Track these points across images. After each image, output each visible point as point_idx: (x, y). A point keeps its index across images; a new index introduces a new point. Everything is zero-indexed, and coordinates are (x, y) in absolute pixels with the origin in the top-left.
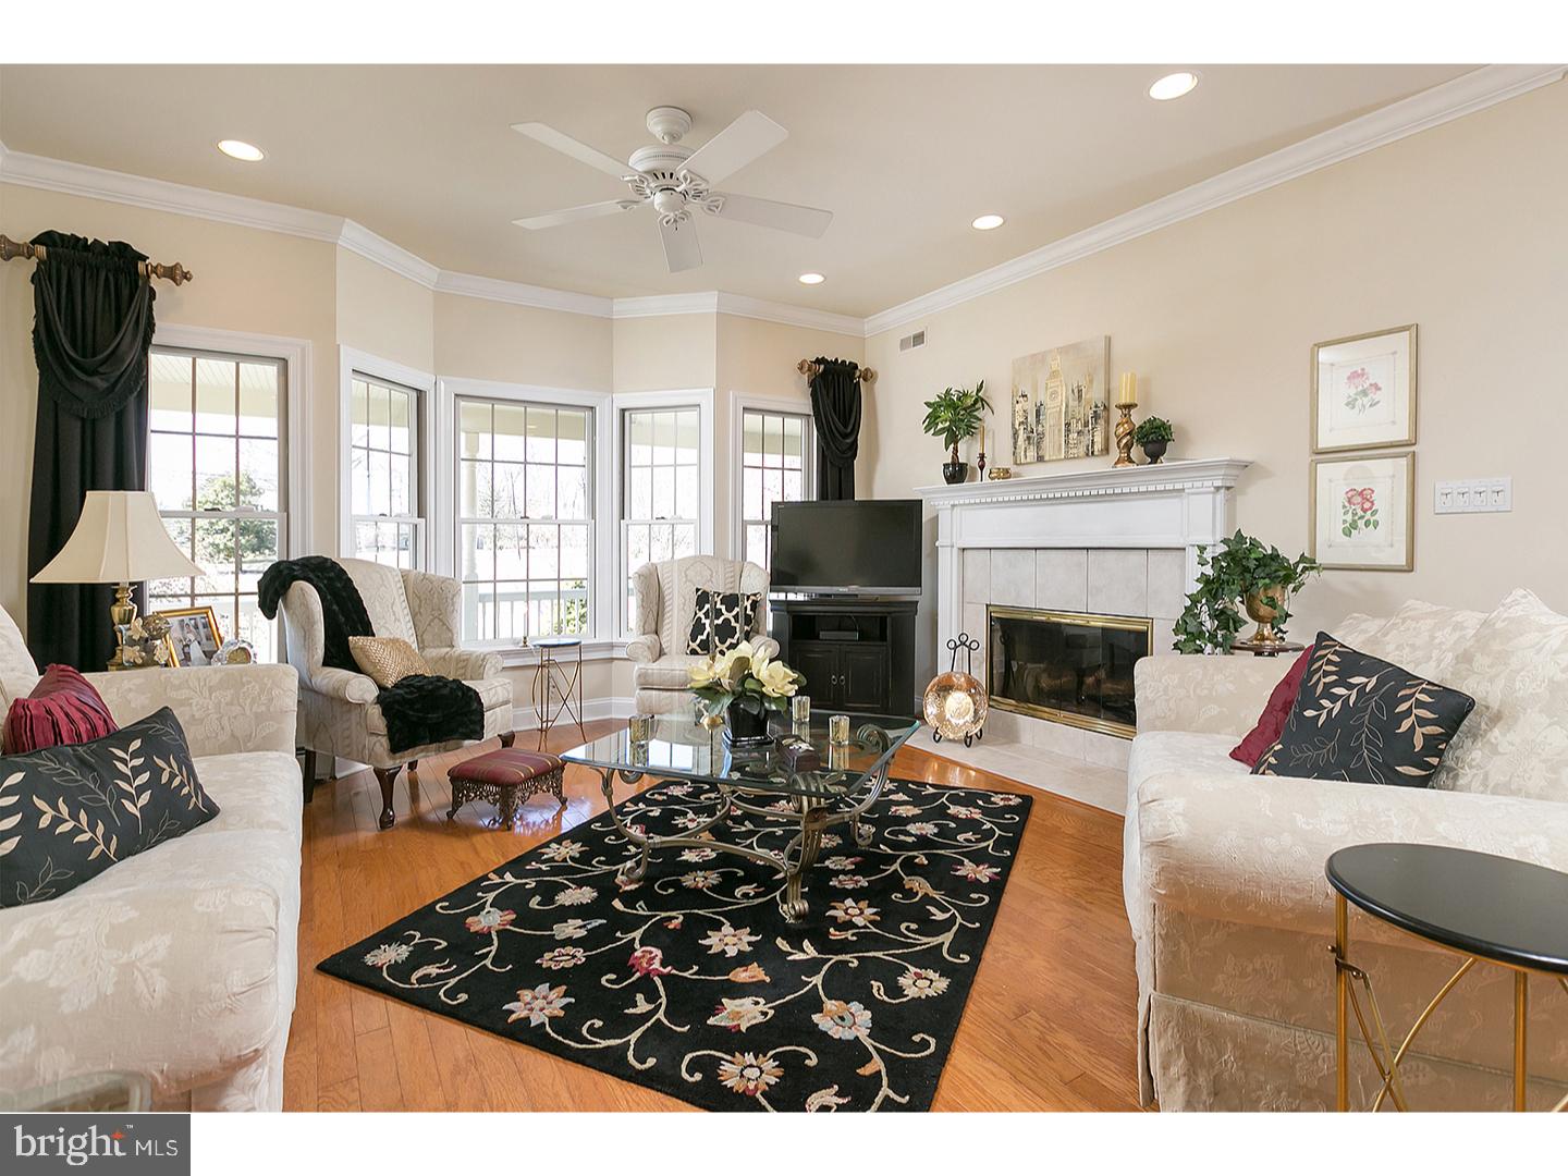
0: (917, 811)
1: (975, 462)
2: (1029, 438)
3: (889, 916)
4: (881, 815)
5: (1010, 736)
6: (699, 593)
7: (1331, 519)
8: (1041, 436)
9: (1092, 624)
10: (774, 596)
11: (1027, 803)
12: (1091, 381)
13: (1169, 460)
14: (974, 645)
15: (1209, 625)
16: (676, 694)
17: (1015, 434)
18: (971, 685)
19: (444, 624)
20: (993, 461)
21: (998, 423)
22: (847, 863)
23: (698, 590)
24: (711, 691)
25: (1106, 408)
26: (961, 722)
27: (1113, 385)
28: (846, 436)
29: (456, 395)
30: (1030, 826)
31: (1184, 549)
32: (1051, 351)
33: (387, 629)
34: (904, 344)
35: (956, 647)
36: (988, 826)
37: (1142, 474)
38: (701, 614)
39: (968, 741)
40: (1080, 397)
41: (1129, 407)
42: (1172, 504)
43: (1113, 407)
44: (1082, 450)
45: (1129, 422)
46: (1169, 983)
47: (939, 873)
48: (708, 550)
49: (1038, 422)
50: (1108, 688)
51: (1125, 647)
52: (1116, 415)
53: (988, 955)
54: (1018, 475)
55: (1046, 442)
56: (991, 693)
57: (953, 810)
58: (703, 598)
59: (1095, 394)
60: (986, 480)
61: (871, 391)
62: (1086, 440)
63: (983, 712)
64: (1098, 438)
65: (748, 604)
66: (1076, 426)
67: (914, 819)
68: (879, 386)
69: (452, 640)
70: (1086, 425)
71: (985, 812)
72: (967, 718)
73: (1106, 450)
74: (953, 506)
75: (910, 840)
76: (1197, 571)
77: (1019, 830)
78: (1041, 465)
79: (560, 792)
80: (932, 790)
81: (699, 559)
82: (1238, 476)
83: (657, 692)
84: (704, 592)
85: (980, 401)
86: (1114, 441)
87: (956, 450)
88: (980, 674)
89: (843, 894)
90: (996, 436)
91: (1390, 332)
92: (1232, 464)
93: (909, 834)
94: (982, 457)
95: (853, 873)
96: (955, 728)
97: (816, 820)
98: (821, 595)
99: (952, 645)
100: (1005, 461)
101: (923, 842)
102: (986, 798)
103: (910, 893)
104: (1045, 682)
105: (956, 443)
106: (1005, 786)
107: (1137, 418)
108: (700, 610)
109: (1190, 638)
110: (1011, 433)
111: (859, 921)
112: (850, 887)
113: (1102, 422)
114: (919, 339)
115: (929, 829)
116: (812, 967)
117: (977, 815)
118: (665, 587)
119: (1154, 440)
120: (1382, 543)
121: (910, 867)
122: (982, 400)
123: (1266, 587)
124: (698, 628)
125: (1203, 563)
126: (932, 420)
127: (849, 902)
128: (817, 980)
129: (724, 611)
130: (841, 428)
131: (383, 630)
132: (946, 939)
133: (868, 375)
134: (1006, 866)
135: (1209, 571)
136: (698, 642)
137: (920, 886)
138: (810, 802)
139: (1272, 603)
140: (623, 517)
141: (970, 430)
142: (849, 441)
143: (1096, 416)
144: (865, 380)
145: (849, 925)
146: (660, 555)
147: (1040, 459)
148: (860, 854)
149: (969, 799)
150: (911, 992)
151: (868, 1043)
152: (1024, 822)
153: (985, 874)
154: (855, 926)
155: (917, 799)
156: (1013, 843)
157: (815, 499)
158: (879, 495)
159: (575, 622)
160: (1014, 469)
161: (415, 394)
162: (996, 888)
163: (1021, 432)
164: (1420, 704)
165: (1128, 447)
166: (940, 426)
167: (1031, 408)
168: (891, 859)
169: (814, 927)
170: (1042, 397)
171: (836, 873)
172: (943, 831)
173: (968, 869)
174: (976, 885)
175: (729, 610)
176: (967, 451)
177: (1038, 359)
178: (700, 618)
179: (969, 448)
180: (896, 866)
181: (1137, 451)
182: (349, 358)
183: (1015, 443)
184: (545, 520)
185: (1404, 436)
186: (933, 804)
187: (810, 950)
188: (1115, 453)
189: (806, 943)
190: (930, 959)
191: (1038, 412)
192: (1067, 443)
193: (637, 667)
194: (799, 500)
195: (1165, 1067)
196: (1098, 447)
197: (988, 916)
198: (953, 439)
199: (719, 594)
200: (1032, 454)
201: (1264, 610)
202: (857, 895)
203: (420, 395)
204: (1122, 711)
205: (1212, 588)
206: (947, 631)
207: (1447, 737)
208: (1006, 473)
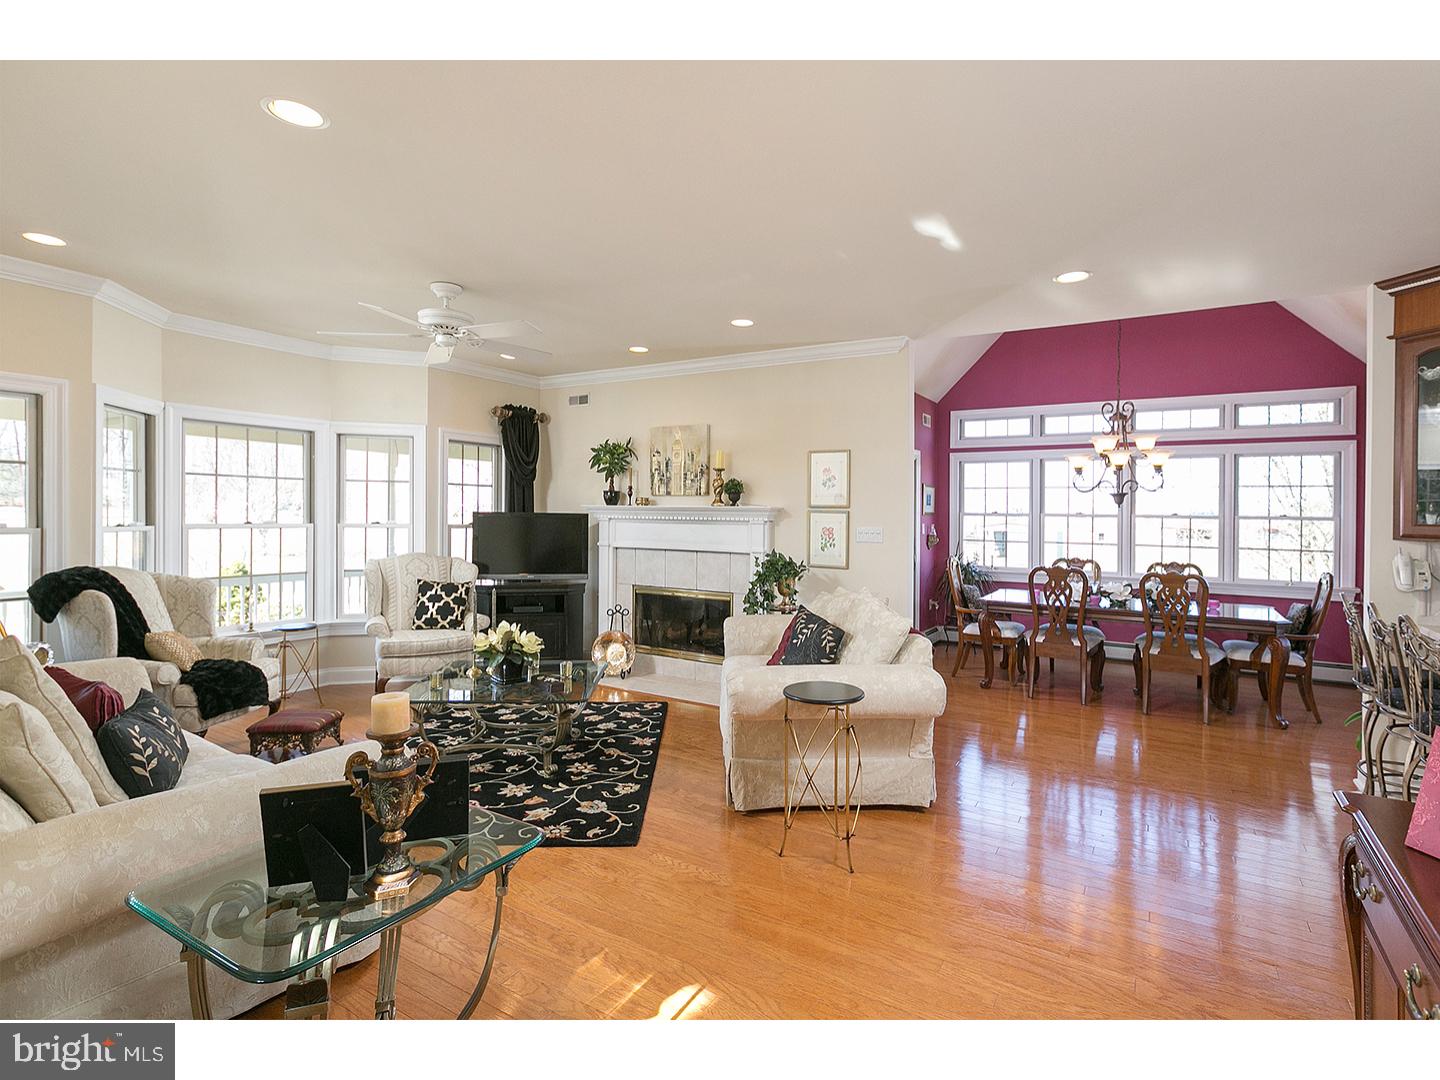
0: (601, 718)
1: (627, 491)
2: (661, 479)
3: (602, 767)
4: (581, 723)
5: (649, 670)
6: (421, 583)
7: (816, 543)
8: (669, 479)
9: (700, 597)
10: (478, 583)
11: (665, 706)
12: (699, 450)
13: (743, 504)
14: (625, 612)
15: (761, 599)
16: (413, 659)
17: (653, 476)
18: (624, 640)
19: (202, 617)
20: (637, 492)
21: (641, 465)
22: (569, 748)
23: (419, 581)
24: (488, 653)
25: (708, 468)
26: (618, 663)
27: (712, 453)
28: (527, 464)
29: (184, 419)
30: (668, 718)
31: (749, 554)
32: (675, 427)
33: (157, 625)
34: (572, 400)
35: (613, 613)
36: (645, 720)
37: (727, 511)
38: (424, 599)
39: (623, 675)
40: (693, 459)
41: (720, 470)
42: (743, 528)
43: (711, 469)
44: (694, 492)
45: (721, 479)
46: (738, 753)
47: (623, 744)
48: (421, 548)
49: (667, 470)
50: (709, 634)
51: (718, 610)
52: (714, 475)
53: (656, 774)
54: (654, 503)
55: (672, 482)
56: (636, 643)
57: (622, 714)
58: (424, 587)
59: (701, 459)
60: (634, 505)
61: (546, 430)
62: (696, 485)
63: (633, 656)
64: (703, 486)
65: (462, 590)
66: (690, 476)
67: (601, 722)
68: (551, 426)
69: (210, 630)
70: (696, 476)
71: (641, 713)
72: (622, 660)
73: (708, 493)
74: (610, 519)
75: (602, 732)
76: (754, 569)
77: (663, 720)
78: (668, 497)
79: (339, 736)
80: (607, 706)
81: (413, 556)
82: (776, 517)
83: (397, 659)
84: (425, 582)
85: (629, 450)
86: (712, 489)
87: (612, 482)
88: (629, 631)
89: (573, 762)
90: (639, 477)
91: (839, 451)
92: (772, 510)
93: (599, 729)
94: (631, 488)
95: (574, 751)
96: (616, 667)
97: (565, 718)
98: (509, 581)
99: (610, 612)
100: (646, 493)
101: (609, 732)
102: (641, 706)
103: (610, 756)
104: (670, 634)
105: (612, 477)
106: (650, 699)
107: (725, 477)
108: (423, 596)
109: (752, 606)
110: (649, 475)
111: (586, 771)
112: (575, 758)
113: (705, 476)
114: (584, 400)
115: (612, 725)
116: (569, 792)
117: (637, 715)
118: (389, 580)
119: (734, 492)
120: (836, 555)
121: (605, 744)
122: (630, 450)
123: (786, 579)
124: (422, 610)
125: (757, 565)
126: (596, 460)
127: (577, 764)
128: (573, 796)
129: (444, 596)
130: (525, 457)
131: (154, 626)
132: (635, 771)
133: (544, 418)
134: (659, 737)
135: (760, 569)
136: (423, 620)
137: (614, 752)
138: (560, 706)
139: (788, 586)
140: (338, 521)
141: (623, 470)
142: (531, 467)
143: (702, 472)
144: (542, 422)
145: (581, 773)
146: (378, 552)
147: (668, 493)
148: (574, 742)
149: (631, 708)
150: (623, 792)
151: (608, 812)
152: (665, 715)
153: (648, 742)
154: (584, 773)
155: (598, 711)
156: (661, 726)
157: (503, 511)
158: (553, 508)
159: (241, 605)
160: (651, 498)
161: (143, 418)
162: (656, 747)
163: (656, 475)
164: (829, 635)
165: (720, 493)
166: (602, 466)
167: (661, 459)
168: (595, 743)
169: (561, 776)
170: (669, 455)
171: (565, 753)
172: (619, 726)
173: (638, 741)
174: (645, 747)
175: (448, 595)
176: (621, 483)
177: (668, 431)
178: (423, 603)
179: (621, 480)
180: (598, 745)
181: (725, 497)
182: (103, 395)
183: (652, 481)
184: (267, 525)
185: (845, 504)
186: (609, 712)
187: (563, 787)
188: (713, 496)
189: (560, 784)
190: (629, 779)
191: (667, 463)
192: (685, 485)
193: (379, 642)
194: (490, 511)
195: (736, 787)
196: (703, 490)
197: (654, 759)
198: (610, 475)
199: (438, 584)
200: (663, 489)
201: (786, 590)
202: (581, 761)
203: (149, 419)
204: (716, 648)
205: (762, 578)
206: (605, 603)
207: (836, 647)
208: (647, 502)
